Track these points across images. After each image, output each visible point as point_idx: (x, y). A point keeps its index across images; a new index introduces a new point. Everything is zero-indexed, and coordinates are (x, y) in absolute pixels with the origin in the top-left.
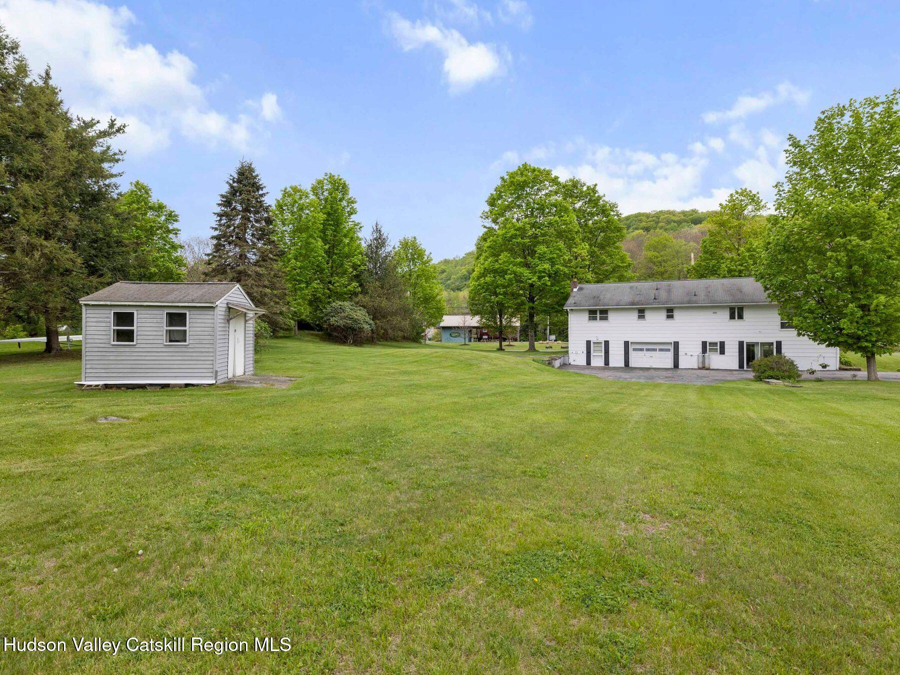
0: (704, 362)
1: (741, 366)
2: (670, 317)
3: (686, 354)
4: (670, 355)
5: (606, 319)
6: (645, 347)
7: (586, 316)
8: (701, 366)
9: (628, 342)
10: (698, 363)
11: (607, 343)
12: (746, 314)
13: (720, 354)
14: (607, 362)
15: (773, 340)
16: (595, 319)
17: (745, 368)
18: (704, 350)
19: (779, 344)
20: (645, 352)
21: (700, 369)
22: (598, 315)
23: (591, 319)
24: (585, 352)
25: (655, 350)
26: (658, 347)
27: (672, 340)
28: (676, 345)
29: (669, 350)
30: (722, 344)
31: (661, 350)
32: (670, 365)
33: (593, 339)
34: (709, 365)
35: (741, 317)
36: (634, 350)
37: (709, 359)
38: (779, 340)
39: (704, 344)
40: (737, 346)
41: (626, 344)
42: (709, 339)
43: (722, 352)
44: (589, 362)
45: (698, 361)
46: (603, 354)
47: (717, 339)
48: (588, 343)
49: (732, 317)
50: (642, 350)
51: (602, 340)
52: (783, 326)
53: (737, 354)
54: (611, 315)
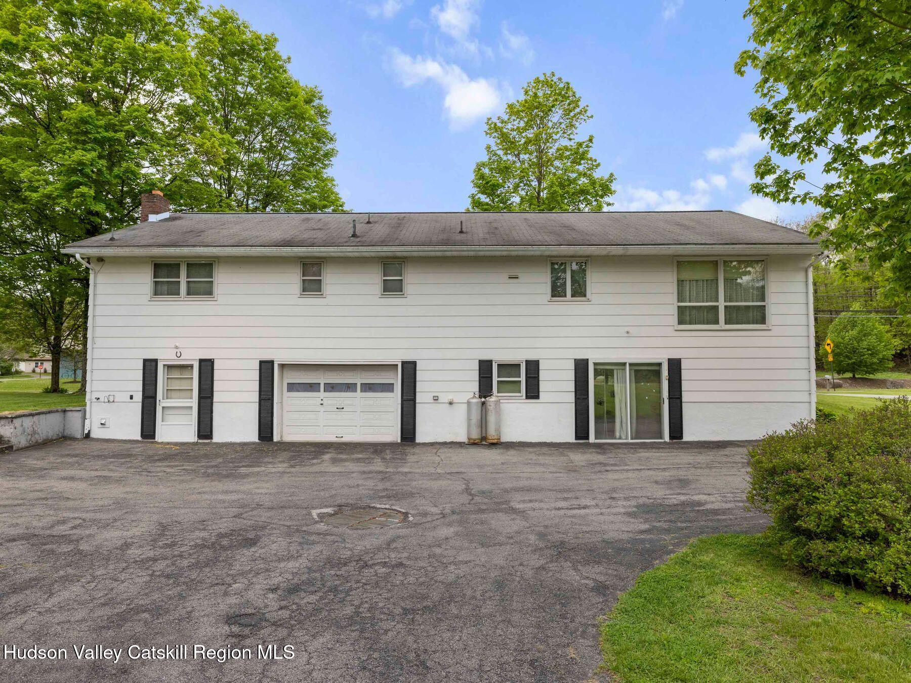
0: (483, 423)
1: (581, 431)
2: (392, 288)
3: (436, 399)
4: (393, 401)
5: (208, 291)
6: (322, 379)
7: (144, 280)
8: (476, 435)
9: (272, 362)
10: (469, 426)
11: (207, 367)
12: (595, 281)
13: (528, 397)
14: (205, 429)
15: (662, 356)
16: (173, 291)
17: (592, 439)
18: (485, 389)
19: (675, 365)
20: (322, 394)
21: (473, 444)
22: (183, 280)
23: (158, 290)
24: (138, 397)
25: (350, 387)
26: (358, 379)
27: (396, 357)
28: (409, 370)
29: (389, 388)
30: (533, 367)
31: (368, 388)
32: (393, 434)
33: (165, 356)
34: (498, 430)
35: (580, 291)
36: (292, 387)
37: (498, 412)
38: (675, 355)
39: (485, 367)
40: (571, 375)
41: (266, 368)
42: (499, 356)
43: (533, 392)
44: (148, 429)
45: (469, 420)
46: (194, 403)
47: (519, 356)
48: (150, 367)
49: (557, 291)
50: (312, 387)
51: (192, 356)
52: (685, 316)
53: (571, 397)
54: (223, 280)
